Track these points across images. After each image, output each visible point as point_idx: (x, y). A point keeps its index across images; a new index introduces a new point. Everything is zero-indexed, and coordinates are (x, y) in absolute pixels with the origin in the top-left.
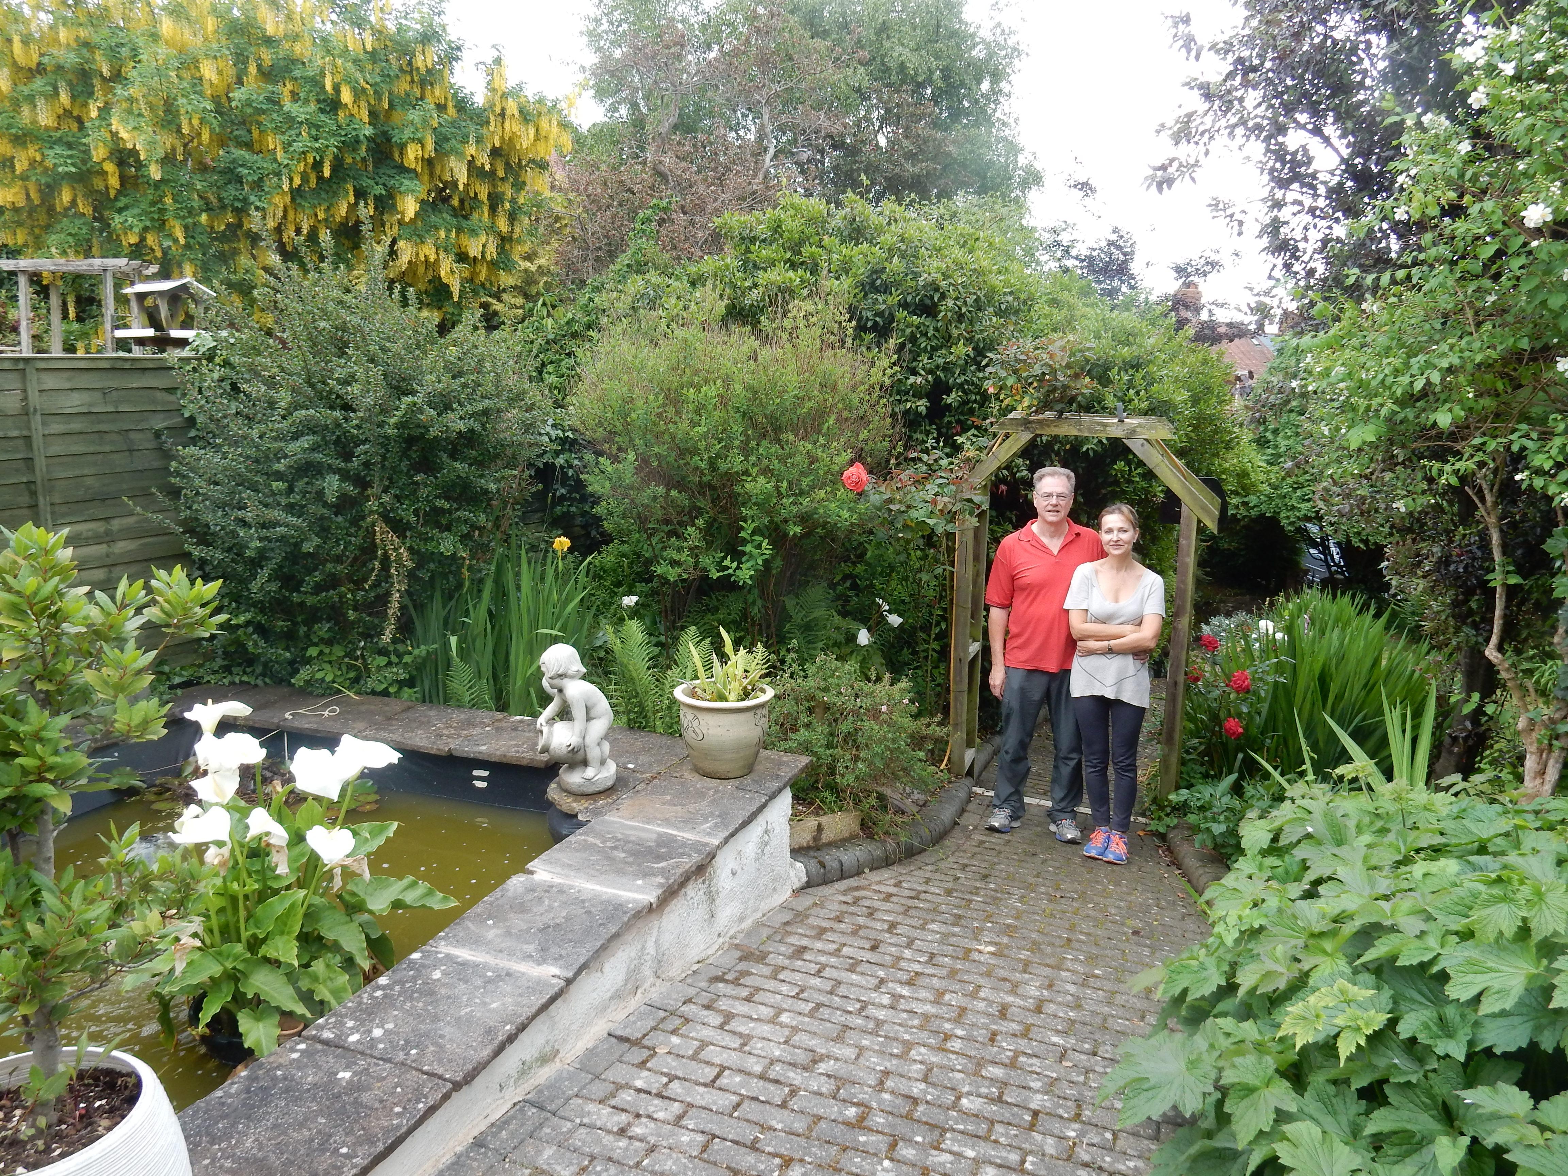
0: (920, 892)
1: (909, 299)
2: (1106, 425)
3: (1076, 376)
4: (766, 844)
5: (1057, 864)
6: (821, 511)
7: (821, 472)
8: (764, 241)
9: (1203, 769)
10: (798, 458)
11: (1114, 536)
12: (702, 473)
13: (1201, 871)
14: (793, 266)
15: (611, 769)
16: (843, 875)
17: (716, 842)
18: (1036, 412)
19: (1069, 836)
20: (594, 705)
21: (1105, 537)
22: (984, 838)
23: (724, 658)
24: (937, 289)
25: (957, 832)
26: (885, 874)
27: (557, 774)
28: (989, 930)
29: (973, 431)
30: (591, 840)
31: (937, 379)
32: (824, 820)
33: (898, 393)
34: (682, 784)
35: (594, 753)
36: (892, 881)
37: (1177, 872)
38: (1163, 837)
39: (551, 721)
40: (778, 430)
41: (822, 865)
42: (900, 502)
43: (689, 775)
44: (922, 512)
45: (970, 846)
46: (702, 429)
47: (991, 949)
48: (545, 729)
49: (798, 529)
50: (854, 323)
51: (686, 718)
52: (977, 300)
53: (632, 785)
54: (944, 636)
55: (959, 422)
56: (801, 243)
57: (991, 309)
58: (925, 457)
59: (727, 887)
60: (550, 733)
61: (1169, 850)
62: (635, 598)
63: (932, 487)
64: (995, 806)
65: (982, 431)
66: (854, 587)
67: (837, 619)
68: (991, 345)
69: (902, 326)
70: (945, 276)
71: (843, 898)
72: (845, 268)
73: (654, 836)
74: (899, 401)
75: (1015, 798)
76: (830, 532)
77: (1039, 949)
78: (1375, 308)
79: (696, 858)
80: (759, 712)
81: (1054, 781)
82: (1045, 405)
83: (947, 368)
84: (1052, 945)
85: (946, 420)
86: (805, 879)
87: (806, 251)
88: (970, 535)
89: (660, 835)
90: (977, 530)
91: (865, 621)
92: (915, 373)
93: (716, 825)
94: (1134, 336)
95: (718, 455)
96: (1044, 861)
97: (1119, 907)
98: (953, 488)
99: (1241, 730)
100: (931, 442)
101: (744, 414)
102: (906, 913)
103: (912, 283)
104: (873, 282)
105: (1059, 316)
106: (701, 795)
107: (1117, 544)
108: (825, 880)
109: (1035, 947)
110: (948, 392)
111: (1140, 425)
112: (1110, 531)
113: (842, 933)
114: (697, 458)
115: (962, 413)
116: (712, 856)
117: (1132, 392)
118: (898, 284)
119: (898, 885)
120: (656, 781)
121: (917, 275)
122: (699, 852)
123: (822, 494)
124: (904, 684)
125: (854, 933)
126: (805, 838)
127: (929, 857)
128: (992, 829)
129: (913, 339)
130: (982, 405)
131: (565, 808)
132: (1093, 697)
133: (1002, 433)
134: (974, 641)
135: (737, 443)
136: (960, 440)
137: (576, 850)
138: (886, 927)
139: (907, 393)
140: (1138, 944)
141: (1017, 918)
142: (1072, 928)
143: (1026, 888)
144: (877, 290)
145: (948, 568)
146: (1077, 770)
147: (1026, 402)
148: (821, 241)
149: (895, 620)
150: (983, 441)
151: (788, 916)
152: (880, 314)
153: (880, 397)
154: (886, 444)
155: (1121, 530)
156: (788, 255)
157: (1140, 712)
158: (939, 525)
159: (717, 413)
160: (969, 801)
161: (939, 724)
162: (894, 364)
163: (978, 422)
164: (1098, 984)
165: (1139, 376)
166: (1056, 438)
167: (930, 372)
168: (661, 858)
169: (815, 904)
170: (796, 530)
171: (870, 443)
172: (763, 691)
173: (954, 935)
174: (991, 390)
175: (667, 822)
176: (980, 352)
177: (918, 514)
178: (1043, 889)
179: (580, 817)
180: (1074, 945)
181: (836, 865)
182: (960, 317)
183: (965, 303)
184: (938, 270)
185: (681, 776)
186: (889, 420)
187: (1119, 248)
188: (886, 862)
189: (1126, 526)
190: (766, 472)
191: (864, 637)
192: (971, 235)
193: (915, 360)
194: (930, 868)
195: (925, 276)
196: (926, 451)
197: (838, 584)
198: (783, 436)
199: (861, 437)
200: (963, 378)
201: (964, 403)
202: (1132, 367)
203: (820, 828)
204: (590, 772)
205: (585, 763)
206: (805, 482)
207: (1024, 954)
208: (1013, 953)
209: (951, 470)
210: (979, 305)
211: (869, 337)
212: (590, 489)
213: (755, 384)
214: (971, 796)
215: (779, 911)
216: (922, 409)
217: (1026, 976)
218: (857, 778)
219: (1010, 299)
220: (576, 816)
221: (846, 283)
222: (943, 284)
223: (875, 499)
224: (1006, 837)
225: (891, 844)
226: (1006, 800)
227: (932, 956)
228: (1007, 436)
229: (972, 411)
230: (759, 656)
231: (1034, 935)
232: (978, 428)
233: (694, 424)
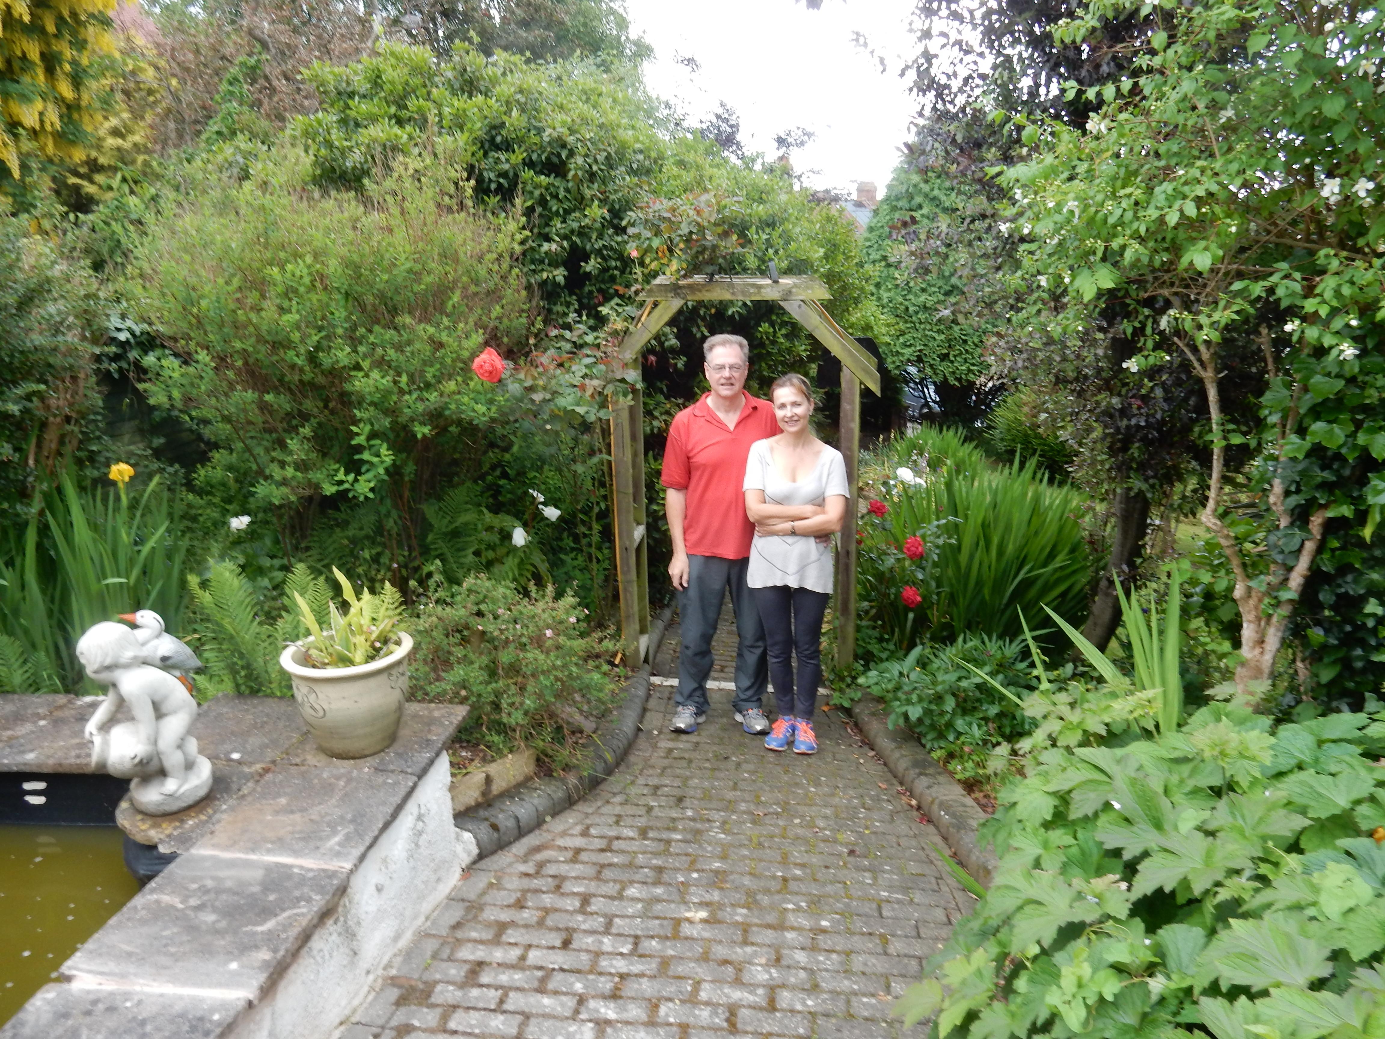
0: (611, 839)
1: (534, 157)
2: (759, 287)
3: (726, 234)
4: (420, 833)
5: (751, 767)
6: (453, 406)
7: (448, 361)
8: (364, 96)
9: (876, 633)
10: (418, 345)
11: (788, 412)
12: (302, 370)
13: (897, 754)
14: (400, 122)
15: (204, 770)
16: (521, 832)
17: (348, 866)
18: (685, 276)
19: (759, 728)
20: (166, 697)
21: (780, 413)
22: (671, 745)
23: (344, 607)
24: (564, 146)
25: (642, 742)
26: (570, 819)
27: (127, 790)
28: (697, 884)
29: (617, 300)
30: (166, 899)
31: (573, 245)
32: (493, 769)
33: (533, 262)
34: (303, 775)
35: (173, 759)
36: (578, 829)
37: (872, 753)
38: (848, 712)
39: (105, 727)
40: (394, 311)
41: (495, 827)
42: (544, 388)
43: (313, 759)
44: (570, 399)
45: (657, 758)
46: (292, 317)
47: (703, 914)
48: (97, 740)
49: (426, 430)
50: (473, 182)
51: (300, 691)
52: (608, 157)
53: (234, 787)
54: (605, 515)
55: (600, 291)
56: (405, 96)
57: (623, 169)
58: (567, 334)
59: (372, 908)
60: (106, 743)
61: (857, 726)
62: (246, 520)
63: (579, 368)
64: (678, 703)
65: (628, 300)
66: (505, 475)
67: (488, 517)
68: (628, 205)
69: (529, 188)
70: (572, 131)
71: (522, 868)
72: (459, 123)
73: (259, 874)
74: (534, 271)
75: (698, 693)
76: (469, 429)
77: (756, 902)
78: (1103, 128)
79: (319, 901)
80: (394, 672)
81: (738, 669)
82: (694, 268)
83: (583, 232)
84: (767, 891)
85: (587, 289)
86: (475, 851)
87: (412, 103)
88: (625, 415)
89: (269, 869)
90: (631, 408)
91: (518, 515)
92: (548, 239)
93: (348, 838)
94: (768, 193)
95: (318, 348)
96: (738, 765)
97: (826, 817)
98: (602, 367)
99: (919, 599)
100: (573, 316)
101: (347, 295)
102: (598, 877)
103: (536, 140)
104: (493, 139)
105: (688, 177)
106: (328, 789)
107: (793, 420)
108: (501, 846)
109: (751, 902)
110: (586, 258)
111: (795, 285)
112: (783, 406)
113: (526, 926)
114: (291, 353)
115: (603, 281)
116: (343, 890)
117: (771, 251)
118: (520, 141)
119: (585, 833)
120: (269, 776)
121: (540, 131)
122: (321, 890)
123: (451, 386)
124: (569, 600)
125: (541, 923)
126: (471, 795)
127: (617, 781)
128: (678, 731)
129: (542, 202)
130: (623, 272)
131: (140, 838)
132: (775, 587)
133: (650, 301)
134: (639, 524)
135: (340, 331)
136: (604, 310)
137: (143, 922)
138: (577, 904)
139: (542, 262)
140: (858, 869)
141: (724, 857)
142: (785, 861)
143: (725, 809)
144: (498, 148)
145: (605, 457)
146: (762, 661)
147: (675, 265)
148: (429, 93)
149: (552, 513)
150: (630, 310)
151: (457, 914)
152: (504, 174)
153: (511, 267)
154: (524, 320)
155: (795, 404)
156: (393, 110)
157: (824, 598)
158: (592, 414)
159: (314, 297)
160: (648, 696)
161: (612, 637)
162: (524, 228)
163: (621, 290)
164: (828, 944)
165: (775, 234)
166: (701, 303)
167: (565, 237)
168: (267, 912)
169: (491, 885)
170: (422, 431)
171: (505, 321)
172: (398, 643)
173: (658, 900)
174: (634, 254)
175: (281, 844)
176: (616, 213)
177: (566, 401)
178: (743, 806)
179: (162, 849)
180: (793, 886)
181: (511, 823)
182: (592, 176)
183: (596, 161)
184: (564, 124)
185: (303, 763)
186: (524, 293)
187: (726, 120)
188: (569, 802)
189: (799, 399)
190: (382, 364)
191: (519, 537)
192: (593, 90)
193: (547, 225)
194: (618, 799)
195: (549, 131)
196: (568, 327)
197: (487, 473)
198: (398, 320)
199: (494, 315)
200: (601, 243)
201: (605, 270)
202: (768, 225)
203: (488, 780)
204: (171, 785)
205: (162, 773)
206: (430, 373)
207: (741, 914)
208: (726, 914)
209: (598, 346)
210: (610, 163)
211: (494, 200)
212: (152, 401)
213: (355, 257)
214: (651, 688)
215: (447, 907)
216: (560, 279)
217: (749, 949)
218: (526, 713)
219: (641, 157)
220: (154, 847)
221: (462, 139)
222: (570, 139)
223: (514, 388)
224: (693, 738)
225: (572, 780)
226: (690, 696)
227: (637, 939)
228: (656, 305)
229: (613, 279)
230: (388, 599)
231: (747, 881)
232: (621, 297)
233: (282, 310)
